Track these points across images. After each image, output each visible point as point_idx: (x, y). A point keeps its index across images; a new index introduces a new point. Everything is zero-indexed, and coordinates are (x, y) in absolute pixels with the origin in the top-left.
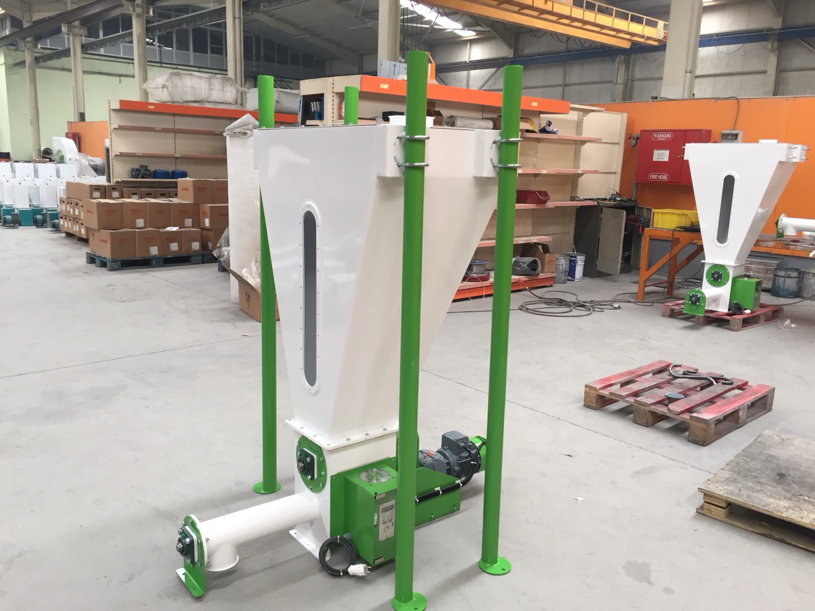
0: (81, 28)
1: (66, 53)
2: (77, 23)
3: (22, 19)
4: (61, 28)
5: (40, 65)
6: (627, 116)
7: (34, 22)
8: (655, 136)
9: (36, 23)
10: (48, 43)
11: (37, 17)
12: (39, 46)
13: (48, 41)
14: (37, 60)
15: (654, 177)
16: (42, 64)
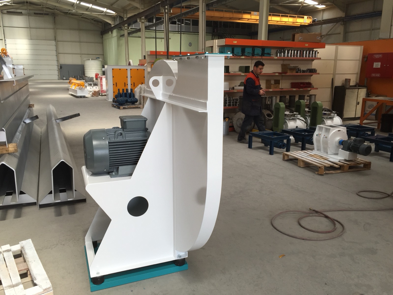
0: (145, 20)
1: (139, 30)
2: (143, 18)
3: (123, 17)
4: (137, 20)
5: (130, 36)
6: (363, 47)
7: (128, 18)
8: (375, 56)
9: (129, 18)
10: (133, 26)
11: (129, 15)
12: (130, 28)
13: (134, 25)
14: (129, 34)
15: (373, 75)
16: (131, 35)
